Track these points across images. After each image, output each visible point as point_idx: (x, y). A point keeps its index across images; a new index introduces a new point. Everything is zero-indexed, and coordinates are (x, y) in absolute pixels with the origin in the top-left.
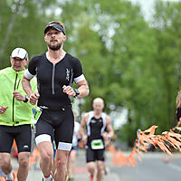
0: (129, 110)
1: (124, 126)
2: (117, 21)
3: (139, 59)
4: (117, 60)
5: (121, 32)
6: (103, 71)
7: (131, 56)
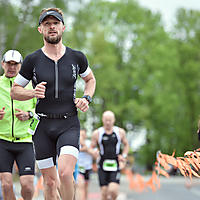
0: (148, 130)
1: (142, 147)
2: (135, 32)
3: (159, 74)
4: (135, 75)
5: (139, 44)
6: (120, 86)
7: (150, 70)
